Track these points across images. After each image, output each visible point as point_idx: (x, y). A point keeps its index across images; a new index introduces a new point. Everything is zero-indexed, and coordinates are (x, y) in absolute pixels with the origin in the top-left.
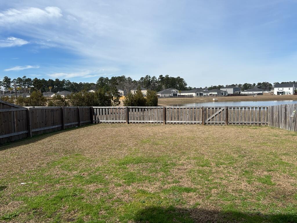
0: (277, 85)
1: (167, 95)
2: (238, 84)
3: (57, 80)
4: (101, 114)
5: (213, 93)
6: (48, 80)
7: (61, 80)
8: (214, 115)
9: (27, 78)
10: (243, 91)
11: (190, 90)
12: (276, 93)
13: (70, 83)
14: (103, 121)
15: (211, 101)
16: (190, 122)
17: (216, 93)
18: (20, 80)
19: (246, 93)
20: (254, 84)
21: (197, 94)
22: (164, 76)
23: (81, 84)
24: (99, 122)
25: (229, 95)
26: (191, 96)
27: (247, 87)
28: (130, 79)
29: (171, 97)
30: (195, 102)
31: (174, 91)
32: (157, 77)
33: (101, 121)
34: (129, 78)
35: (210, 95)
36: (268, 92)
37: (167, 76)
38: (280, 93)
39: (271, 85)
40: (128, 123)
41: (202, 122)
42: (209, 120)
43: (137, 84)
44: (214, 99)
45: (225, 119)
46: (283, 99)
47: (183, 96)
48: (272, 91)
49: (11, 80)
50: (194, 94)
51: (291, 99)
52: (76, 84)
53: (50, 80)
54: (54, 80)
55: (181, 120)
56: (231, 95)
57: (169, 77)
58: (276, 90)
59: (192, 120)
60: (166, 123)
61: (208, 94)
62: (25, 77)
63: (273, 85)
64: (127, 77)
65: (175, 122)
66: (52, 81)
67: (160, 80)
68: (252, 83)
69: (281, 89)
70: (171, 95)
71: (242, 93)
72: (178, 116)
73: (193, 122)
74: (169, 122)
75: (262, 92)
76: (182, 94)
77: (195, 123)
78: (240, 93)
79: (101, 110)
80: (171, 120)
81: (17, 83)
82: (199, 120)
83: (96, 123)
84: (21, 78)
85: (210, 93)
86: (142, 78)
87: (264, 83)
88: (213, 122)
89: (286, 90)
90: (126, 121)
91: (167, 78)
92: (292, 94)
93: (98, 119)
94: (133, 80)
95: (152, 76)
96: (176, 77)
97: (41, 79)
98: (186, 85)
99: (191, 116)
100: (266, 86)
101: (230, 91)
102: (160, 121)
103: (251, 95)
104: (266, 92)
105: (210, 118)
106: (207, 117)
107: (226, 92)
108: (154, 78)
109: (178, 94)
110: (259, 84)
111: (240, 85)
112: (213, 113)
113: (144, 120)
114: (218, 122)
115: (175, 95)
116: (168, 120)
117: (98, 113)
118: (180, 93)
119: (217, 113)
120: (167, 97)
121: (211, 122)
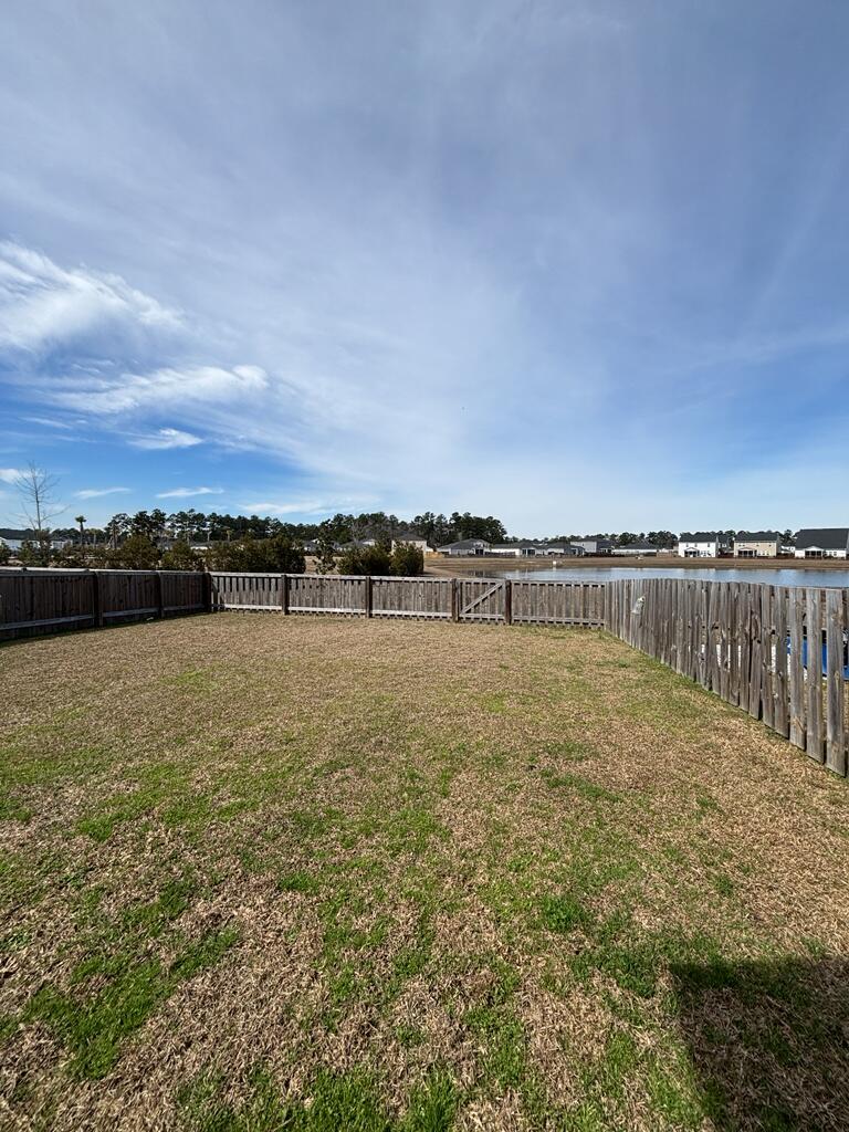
0: (687, 538)
1: (465, 552)
2: (610, 534)
3: (255, 518)
4: (228, 590)
5: (556, 551)
6: (236, 518)
7: (262, 518)
8: (479, 600)
9: (197, 513)
10: (617, 547)
11: (514, 542)
12: (682, 554)
13: (279, 524)
14: (232, 606)
15: (548, 567)
16: (425, 614)
17: (562, 551)
18: (183, 517)
19: (624, 551)
20: (642, 535)
21: (524, 552)
22: (461, 515)
23: (301, 527)
24: (223, 609)
25: (587, 555)
26: (512, 556)
27: (627, 540)
28: (393, 520)
29: (471, 555)
30: (519, 568)
31: (479, 543)
32: (448, 517)
33: (227, 606)
34: (392, 517)
35: (550, 553)
36: (666, 551)
37: (467, 515)
38: (691, 553)
39: (675, 537)
40: (287, 612)
41: (450, 615)
42: (469, 611)
43: (407, 529)
44: (555, 563)
45: (504, 609)
46: (696, 566)
47: (496, 555)
48: (675, 548)
49: (167, 517)
50: (517, 552)
51: (712, 567)
52: (291, 527)
53: (240, 517)
54: (249, 518)
55: (406, 609)
56: (593, 555)
57: (472, 516)
58: (682, 548)
59: (429, 610)
60: (371, 616)
61: (546, 553)
62: (192, 511)
63: (679, 537)
64: (388, 515)
65: (392, 612)
66: (245, 519)
67: (453, 522)
68: (638, 533)
69: (692, 545)
70: (471, 551)
71: (616, 551)
72: (400, 599)
73: (433, 614)
74: (378, 612)
75: (655, 551)
76: (493, 551)
77: (437, 617)
78: (610, 551)
79: (228, 580)
80: (384, 608)
81: (178, 522)
82: (445, 611)
83: (216, 610)
84: (186, 512)
85: (550, 550)
86: (418, 517)
87: (661, 533)
88: (477, 615)
89: (702, 547)
90: (280, 608)
91: (467, 518)
92: (714, 556)
93: (222, 602)
94: (399, 522)
95: (437, 515)
96: (485, 517)
97: (223, 516)
98: (505, 533)
99: (429, 601)
100: (664, 540)
101: (591, 547)
102: (359, 611)
103: (632, 555)
104: (664, 550)
105: (471, 606)
106: (464, 604)
107: (581, 549)
108: (441, 517)
109: (486, 550)
110: (652, 535)
111: (614, 536)
112: (477, 596)
113: (322, 606)
114: (488, 616)
115: (480, 553)
116: (377, 608)
117: (222, 587)
118: (491, 547)
119: (487, 594)
120: (463, 556)
121: (472, 615)
